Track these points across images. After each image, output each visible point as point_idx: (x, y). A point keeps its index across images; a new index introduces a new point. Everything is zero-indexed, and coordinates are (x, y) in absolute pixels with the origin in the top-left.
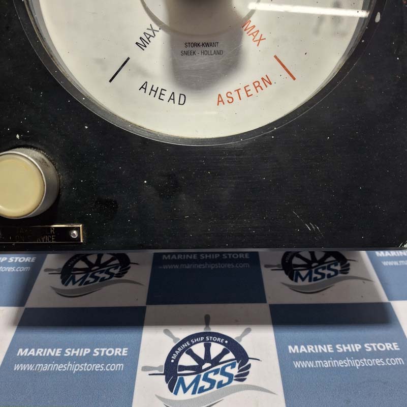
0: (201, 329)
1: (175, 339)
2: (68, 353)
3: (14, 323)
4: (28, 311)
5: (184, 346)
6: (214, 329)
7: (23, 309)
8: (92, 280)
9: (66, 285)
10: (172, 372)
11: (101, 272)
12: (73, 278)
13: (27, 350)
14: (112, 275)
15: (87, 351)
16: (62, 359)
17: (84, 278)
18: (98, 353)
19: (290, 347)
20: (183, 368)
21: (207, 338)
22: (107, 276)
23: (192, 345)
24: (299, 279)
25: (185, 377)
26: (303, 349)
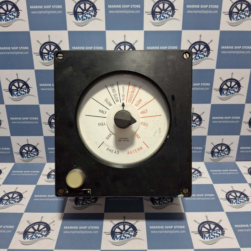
0: (122, 221)
1: (114, 224)
2: (80, 228)
3: (61, 218)
4: (65, 214)
5: (117, 226)
6: (126, 221)
7: (63, 214)
8: (85, 204)
9: (77, 205)
10: (113, 234)
11: (88, 201)
12: (79, 203)
13: (67, 227)
14: (92, 202)
15: (86, 227)
16: (78, 230)
17: (83, 203)
18: (90, 228)
19: (150, 227)
20: (116, 233)
21: (124, 224)
22: (90, 202)
23: (119, 226)
24: (156, 204)
25: (117, 235)
26: (154, 227)
